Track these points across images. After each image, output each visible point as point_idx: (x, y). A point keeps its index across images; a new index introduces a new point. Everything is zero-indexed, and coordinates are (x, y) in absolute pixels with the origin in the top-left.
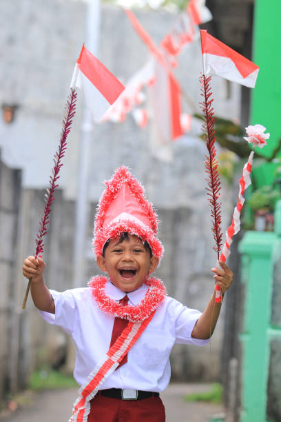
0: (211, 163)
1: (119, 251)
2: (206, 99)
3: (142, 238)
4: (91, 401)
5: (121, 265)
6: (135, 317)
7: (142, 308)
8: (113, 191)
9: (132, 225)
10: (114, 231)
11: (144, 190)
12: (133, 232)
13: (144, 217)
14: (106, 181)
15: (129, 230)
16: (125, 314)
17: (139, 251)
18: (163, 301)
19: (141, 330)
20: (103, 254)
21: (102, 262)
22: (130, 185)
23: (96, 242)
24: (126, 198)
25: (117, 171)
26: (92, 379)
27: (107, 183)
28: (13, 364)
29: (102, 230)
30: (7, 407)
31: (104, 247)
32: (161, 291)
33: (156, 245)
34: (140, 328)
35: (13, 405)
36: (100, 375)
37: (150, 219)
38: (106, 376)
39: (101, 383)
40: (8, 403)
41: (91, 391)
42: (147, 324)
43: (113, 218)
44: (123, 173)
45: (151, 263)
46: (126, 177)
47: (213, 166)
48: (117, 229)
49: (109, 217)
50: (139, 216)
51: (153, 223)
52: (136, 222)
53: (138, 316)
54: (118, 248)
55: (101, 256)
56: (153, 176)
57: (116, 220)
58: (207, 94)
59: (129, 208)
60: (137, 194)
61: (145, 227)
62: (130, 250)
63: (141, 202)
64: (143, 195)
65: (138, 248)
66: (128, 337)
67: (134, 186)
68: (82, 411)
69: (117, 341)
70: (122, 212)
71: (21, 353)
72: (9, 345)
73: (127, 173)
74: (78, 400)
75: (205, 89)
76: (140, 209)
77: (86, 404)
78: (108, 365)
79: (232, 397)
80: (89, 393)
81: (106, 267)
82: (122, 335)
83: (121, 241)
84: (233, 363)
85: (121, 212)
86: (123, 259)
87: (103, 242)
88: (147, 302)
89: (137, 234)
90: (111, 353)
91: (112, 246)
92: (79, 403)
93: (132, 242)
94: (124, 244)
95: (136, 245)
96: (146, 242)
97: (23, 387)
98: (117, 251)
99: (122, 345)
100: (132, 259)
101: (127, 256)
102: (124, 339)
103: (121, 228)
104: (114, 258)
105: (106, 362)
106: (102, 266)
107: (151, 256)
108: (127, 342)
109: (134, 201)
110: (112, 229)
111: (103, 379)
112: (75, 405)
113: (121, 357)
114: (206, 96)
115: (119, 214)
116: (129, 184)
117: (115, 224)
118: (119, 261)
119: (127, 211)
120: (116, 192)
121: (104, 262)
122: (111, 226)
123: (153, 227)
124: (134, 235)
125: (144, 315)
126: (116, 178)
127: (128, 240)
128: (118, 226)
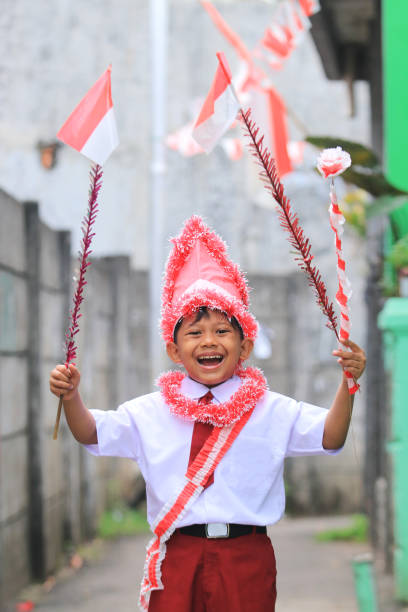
0: (288, 219)
1: (196, 333)
2: (254, 139)
3: (228, 313)
4: (167, 543)
5: (199, 352)
6: (220, 418)
7: (230, 407)
8: (183, 251)
9: (212, 296)
10: (187, 307)
11: (226, 247)
12: (214, 305)
13: (229, 285)
14: (172, 238)
15: (208, 303)
16: (206, 415)
17: (223, 332)
18: (261, 398)
19: (232, 438)
20: (175, 340)
21: (173, 350)
22: (206, 241)
23: (164, 323)
24: (201, 258)
25: (186, 222)
26: (168, 511)
27: (174, 241)
28: (73, 505)
29: (170, 306)
30: (69, 564)
31: (175, 330)
32: (259, 384)
33: (248, 321)
34: (230, 436)
35: (77, 561)
36: (179, 506)
37: (238, 287)
38: (186, 507)
39: (180, 516)
40: (69, 559)
41: (166, 529)
42: (240, 429)
43: (186, 288)
44: (195, 224)
45: (243, 347)
46: (200, 230)
47: (292, 222)
48: (191, 302)
49: (180, 287)
50: (222, 283)
51: (242, 292)
52: (217, 291)
53: (223, 417)
54: (194, 328)
55: (173, 343)
56: (253, 231)
57: (189, 291)
58: (253, 132)
59: (207, 272)
60: (216, 252)
61: (230, 296)
62: (212, 331)
63: (223, 263)
64: (224, 254)
65: (222, 327)
66: (214, 450)
67: (213, 242)
68: (156, 556)
69: (199, 456)
70: (198, 278)
71: (84, 488)
72: (66, 476)
73: (201, 225)
74: (152, 542)
75: (249, 126)
76: (222, 274)
77: (160, 546)
78: (189, 490)
79: (382, 532)
80: (164, 532)
81: (180, 356)
82: (205, 447)
83: (198, 319)
84: (381, 484)
85: (196, 278)
86: (203, 344)
87: (173, 322)
88: (238, 399)
89: (220, 308)
90: (191, 474)
91: (186, 328)
92: (153, 546)
93: (214, 319)
94: (203, 322)
95: (219, 324)
96: (234, 319)
97: (89, 534)
98: (194, 333)
99: (205, 460)
100: (215, 343)
101: (208, 339)
102: (208, 452)
103: (197, 301)
104: (189, 344)
105: (186, 487)
106: (175, 356)
107: (242, 337)
108: (213, 456)
109: (214, 263)
110: (184, 304)
111: (183, 512)
112: (148, 549)
113: (206, 478)
114: (252, 135)
115: (194, 281)
116: (204, 239)
117: (188, 297)
118: (196, 347)
119: (204, 277)
120: (188, 252)
121: (177, 351)
122: (184, 299)
123: (243, 296)
124: (216, 310)
125: (233, 417)
126: (185, 232)
127: (208, 316)
128: (192, 298)
